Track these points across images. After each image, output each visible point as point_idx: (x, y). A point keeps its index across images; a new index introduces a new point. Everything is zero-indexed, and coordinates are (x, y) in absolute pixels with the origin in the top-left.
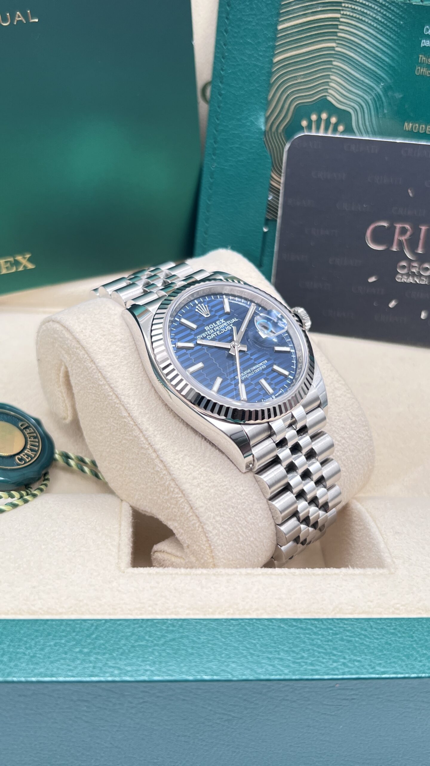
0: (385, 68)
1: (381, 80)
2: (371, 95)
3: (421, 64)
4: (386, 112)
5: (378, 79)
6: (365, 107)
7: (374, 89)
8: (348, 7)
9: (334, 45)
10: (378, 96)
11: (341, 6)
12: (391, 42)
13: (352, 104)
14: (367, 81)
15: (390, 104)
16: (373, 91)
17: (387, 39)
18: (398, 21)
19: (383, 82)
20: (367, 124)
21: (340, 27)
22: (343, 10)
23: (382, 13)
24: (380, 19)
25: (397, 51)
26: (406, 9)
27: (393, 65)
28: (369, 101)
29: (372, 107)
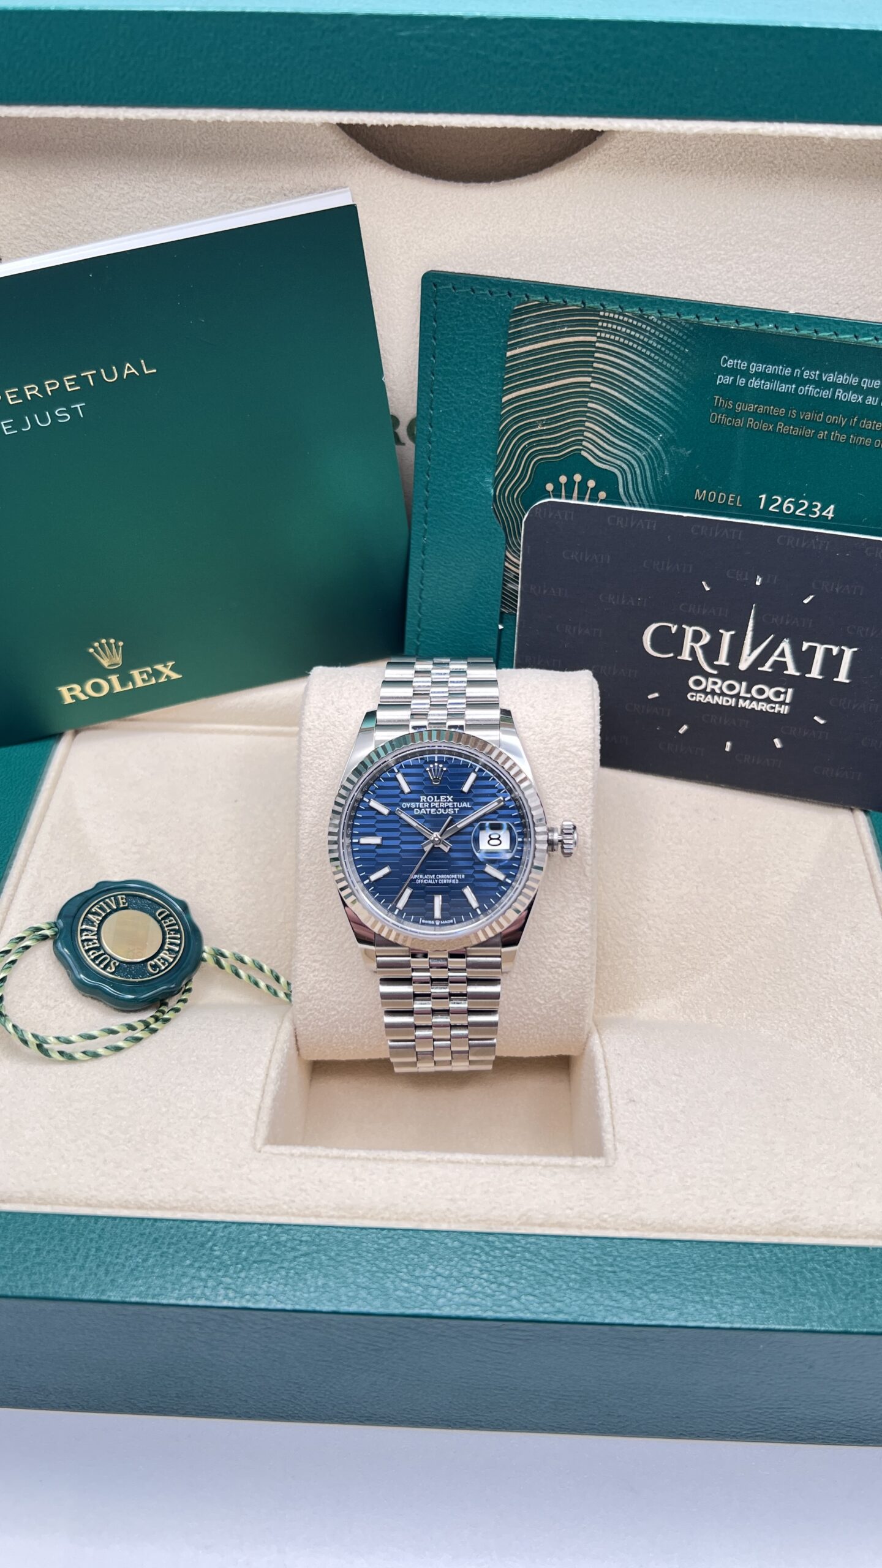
0: (665, 412)
1: (659, 430)
2: (646, 450)
3: (717, 409)
4: (666, 473)
5: (654, 428)
6: (636, 466)
7: (650, 441)
8: (607, 328)
9: (589, 379)
10: (655, 450)
11: (597, 326)
12: (671, 376)
13: (618, 462)
14: (638, 431)
15: (671, 463)
16: (648, 445)
17: (667, 373)
18: (682, 348)
19: (661, 432)
20: (641, 489)
21: (596, 355)
22: (601, 332)
23: (658, 337)
24: (655, 345)
25: (681, 390)
26: (692, 332)
27: (676, 409)
28: (643, 459)
29: (647, 467)
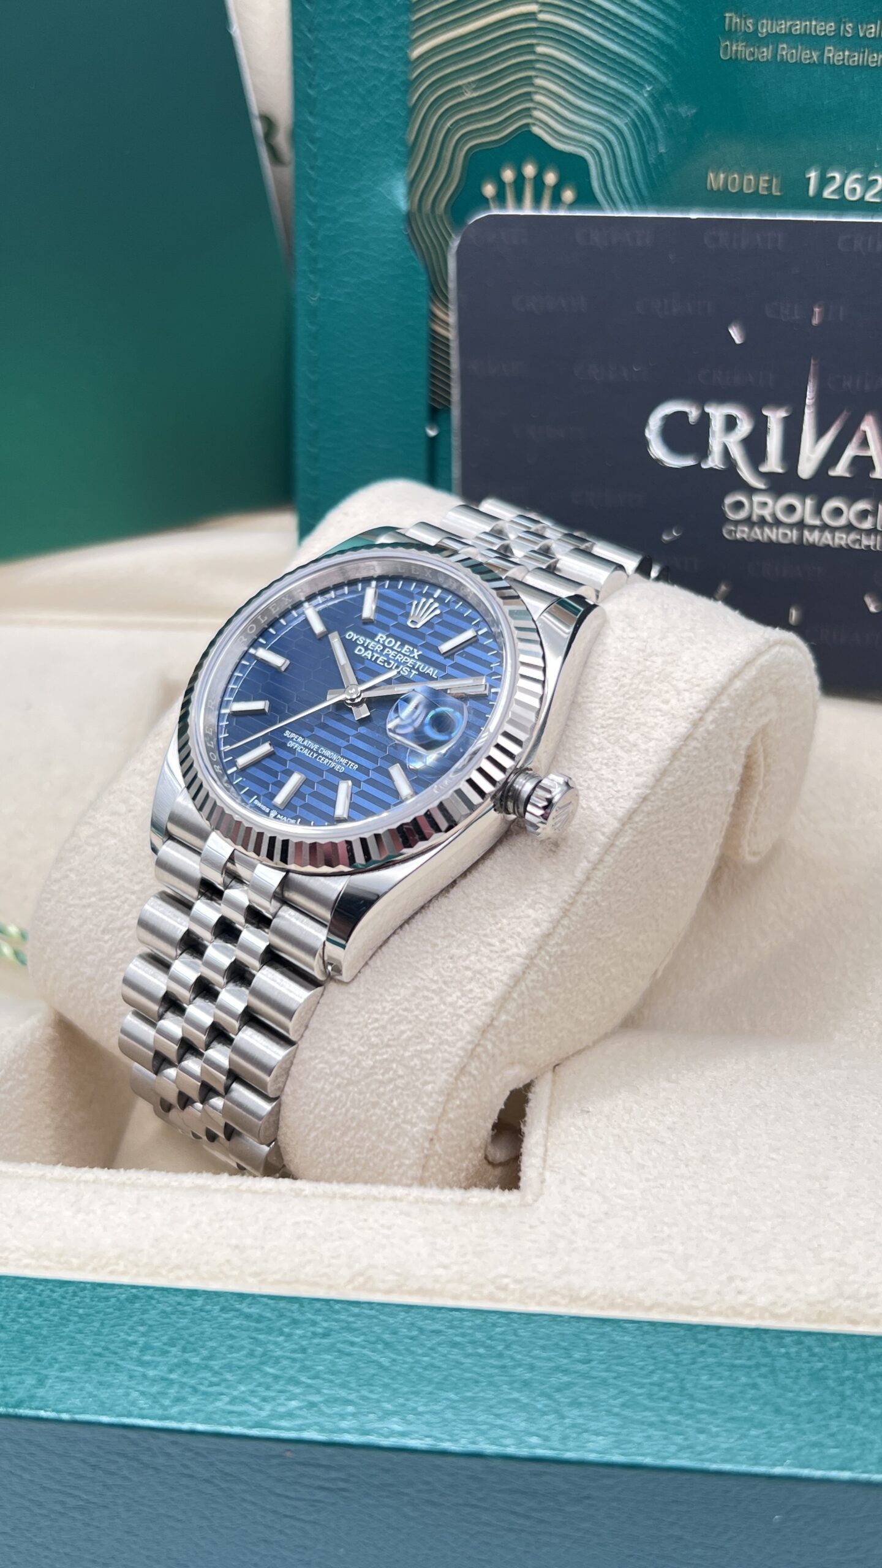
0: (652, 49)
1: (646, 80)
3: (731, 34)
4: (662, 150)
5: (636, 76)
6: (615, 143)
7: (632, 100)
10: (642, 115)
13: (588, 139)
14: (613, 83)
15: (669, 132)
16: (629, 106)
19: (650, 83)
25: (673, 9)
27: (670, 41)
28: (625, 130)
29: (631, 144)
